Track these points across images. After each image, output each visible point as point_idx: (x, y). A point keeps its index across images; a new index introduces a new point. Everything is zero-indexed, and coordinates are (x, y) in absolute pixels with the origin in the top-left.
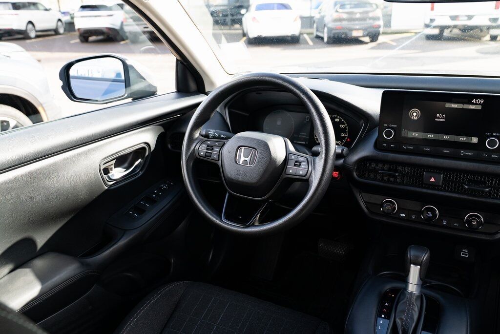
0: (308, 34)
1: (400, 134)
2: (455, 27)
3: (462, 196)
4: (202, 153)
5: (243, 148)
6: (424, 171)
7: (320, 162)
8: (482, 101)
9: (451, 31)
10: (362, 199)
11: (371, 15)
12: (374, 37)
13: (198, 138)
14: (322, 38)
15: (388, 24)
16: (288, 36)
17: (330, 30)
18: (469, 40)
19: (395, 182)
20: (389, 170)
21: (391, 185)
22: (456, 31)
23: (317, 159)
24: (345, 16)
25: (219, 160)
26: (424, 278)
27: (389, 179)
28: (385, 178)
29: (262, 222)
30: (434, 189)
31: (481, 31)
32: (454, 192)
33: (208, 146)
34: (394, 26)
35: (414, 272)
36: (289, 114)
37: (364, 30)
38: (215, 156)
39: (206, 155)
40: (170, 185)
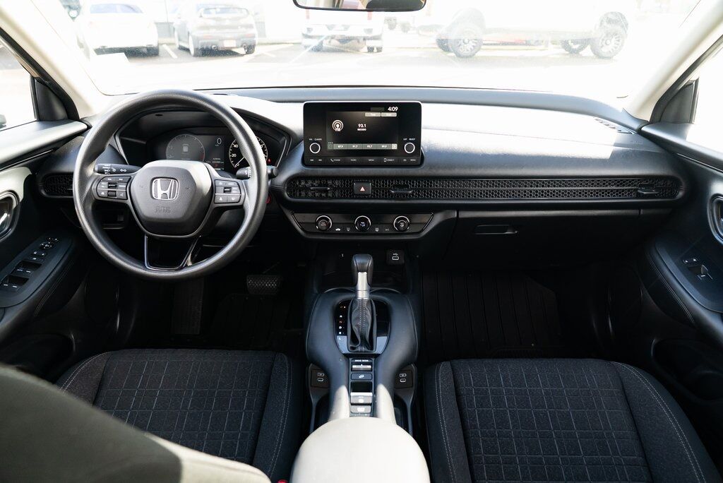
0: (169, 44)
1: (326, 147)
2: (333, 38)
3: (390, 202)
4: (103, 193)
5: (159, 180)
6: (353, 182)
7: (252, 184)
8: (396, 109)
9: (330, 42)
10: (296, 220)
11: (243, 22)
12: (250, 49)
13: (92, 176)
14: (188, 50)
15: (262, 34)
16: (144, 47)
17: (196, 40)
18: (347, 52)
19: (327, 197)
20: (320, 185)
21: (325, 201)
22: (335, 42)
23: (248, 181)
24: (212, 23)
25: (127, 199)
26: (372, 283)
27: (321, 195)
28: (317, 194)
29: (196, 261)
30: (365, 198)
31: (358, 42)
32: (383, 199)
33: (109, 184)
34: (270, 37)
35: (362, 279)
36: (196, 138)
37: (237, 39)
38: (122, 195)
39: (108, 195)
40: (55, 242)
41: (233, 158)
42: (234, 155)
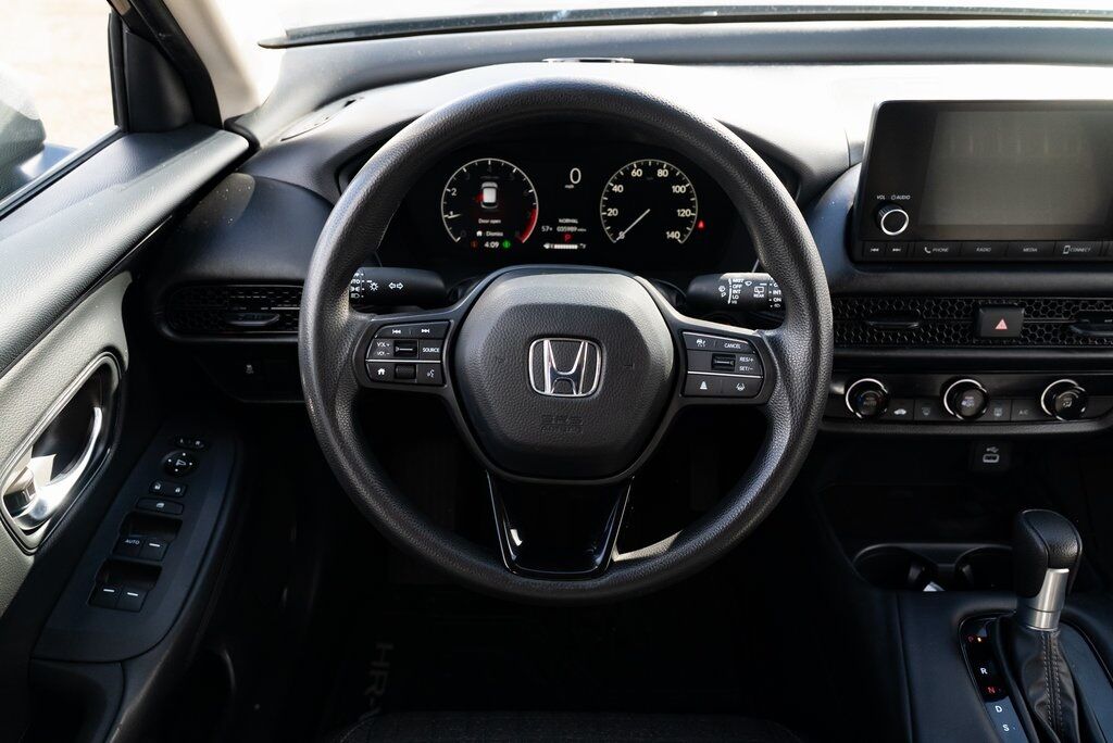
1: (917, 217)
4: (381, 371)
5: (546, 341)
25: (444, 382)
33: (396, 344)
38: (431, 374)
39: (396, 376)
40: (195, 449)
41: (610, 220)
42: (613, 212)
